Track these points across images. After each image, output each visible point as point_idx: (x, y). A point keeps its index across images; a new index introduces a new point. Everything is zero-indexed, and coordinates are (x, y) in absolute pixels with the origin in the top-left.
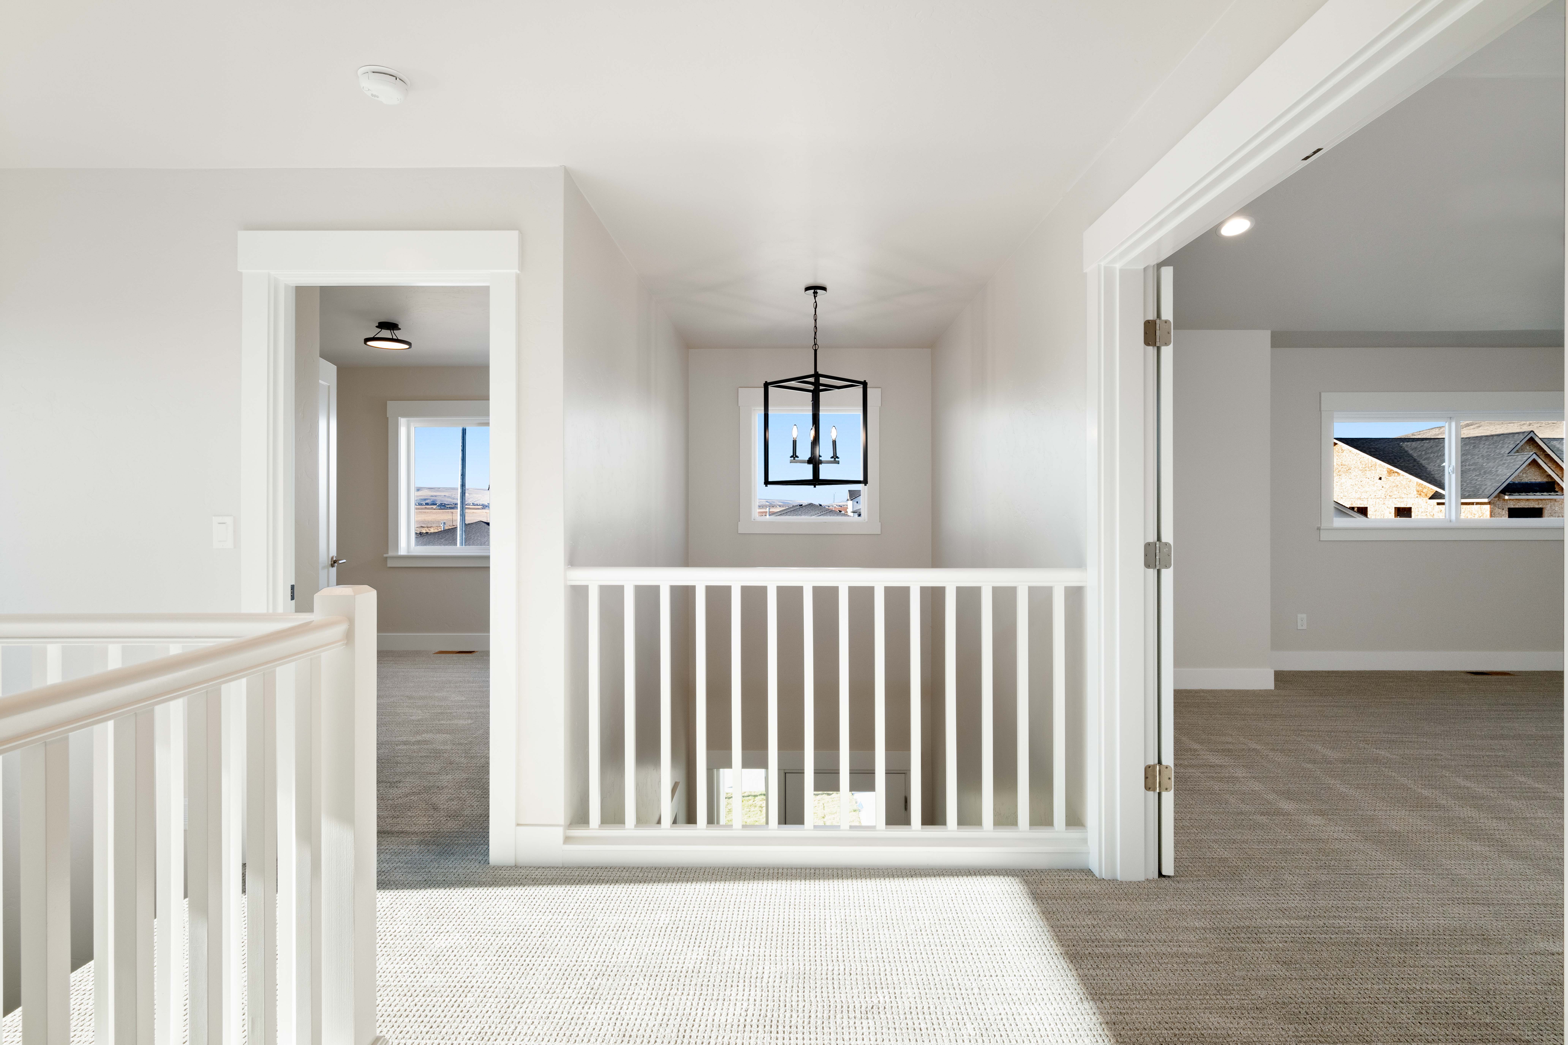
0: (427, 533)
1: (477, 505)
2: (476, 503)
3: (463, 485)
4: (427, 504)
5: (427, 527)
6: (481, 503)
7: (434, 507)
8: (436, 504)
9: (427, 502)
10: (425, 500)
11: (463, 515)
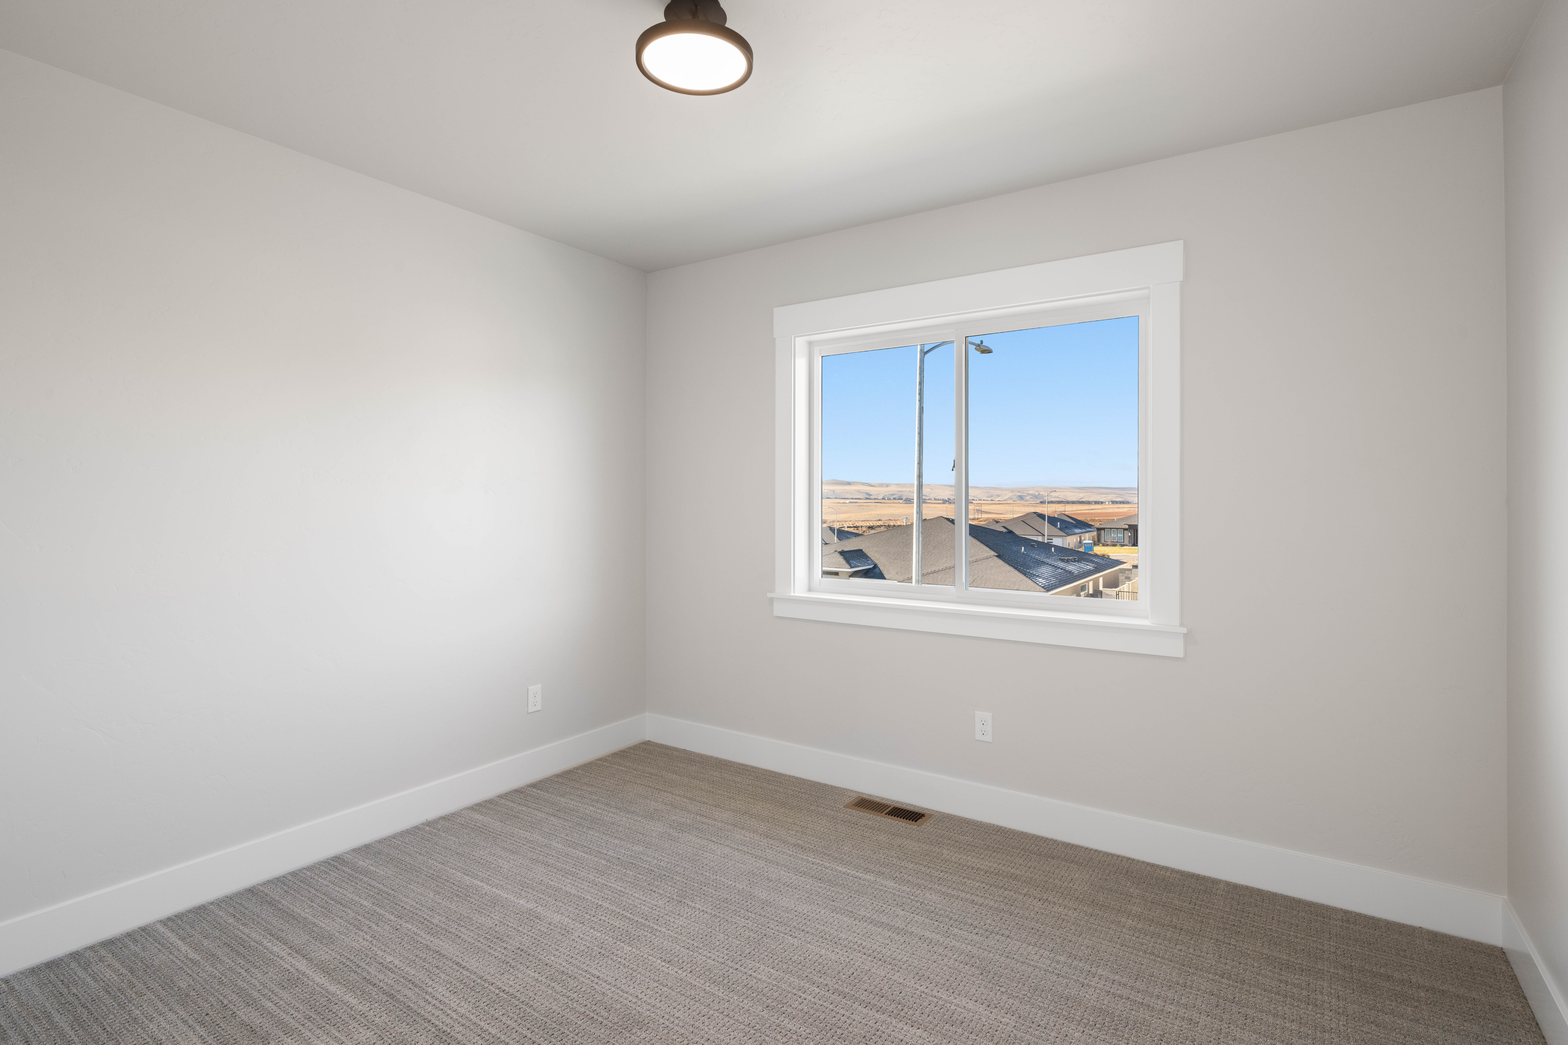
0: (894, 526)
1: (938, 500)
2: (936, 498)
3: (920, 476)
4: (895, 499)
5: (895, 520)
6: (942, 498)
7: (901, 501)
8: (902, 499)
9: (894, 497)
10: (893, 495)
11: (919, 512)
